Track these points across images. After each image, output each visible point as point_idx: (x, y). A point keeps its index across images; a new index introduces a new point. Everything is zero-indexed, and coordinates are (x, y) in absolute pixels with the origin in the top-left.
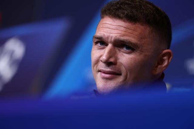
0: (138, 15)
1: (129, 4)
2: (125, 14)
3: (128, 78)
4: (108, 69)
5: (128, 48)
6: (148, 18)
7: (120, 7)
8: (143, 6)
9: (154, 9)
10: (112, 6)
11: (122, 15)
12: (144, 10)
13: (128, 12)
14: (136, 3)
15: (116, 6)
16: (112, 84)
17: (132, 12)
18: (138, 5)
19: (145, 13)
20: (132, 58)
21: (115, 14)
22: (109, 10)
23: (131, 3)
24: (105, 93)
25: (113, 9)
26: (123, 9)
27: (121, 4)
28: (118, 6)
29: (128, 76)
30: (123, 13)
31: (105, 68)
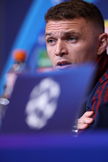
0: (73, 13)
1: (64, 7)
2: (63, 15)
6: (81, 13)
7: (58, 11)
8: (75, 5)
9: (84, 4)
10: (52, 12)
11: (61, 17)
12: (76, 8)
13: (65, 13)
14: (69, 4)
15: (55, 11)
17: (68, 12)
18: (71, 5)
19: (78, 10)
21: (56, 18)
22: (51, 15)
23: (65, 5)
25: (53, 14)
26: (61, 12)
27: (58, 8)
28: (56, 11)
30: (62, 15)
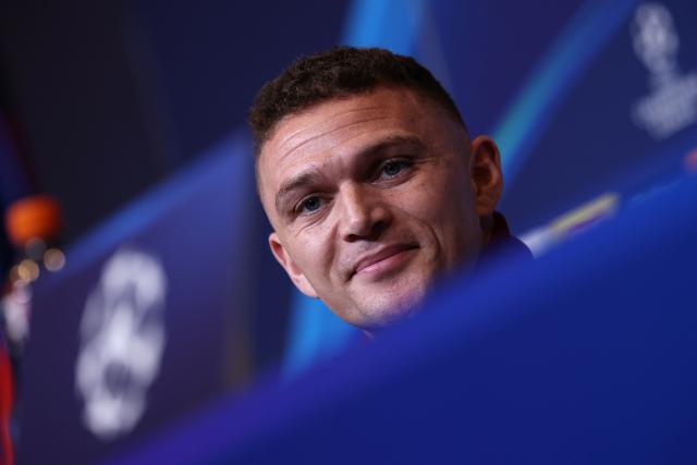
3: (442, 244)
4: (380, 247)
5: (392, 169)
16: (414, 280)
20: (423, 185)
24: (409, 312)
29: (440, 239)
31: (367, 249)
